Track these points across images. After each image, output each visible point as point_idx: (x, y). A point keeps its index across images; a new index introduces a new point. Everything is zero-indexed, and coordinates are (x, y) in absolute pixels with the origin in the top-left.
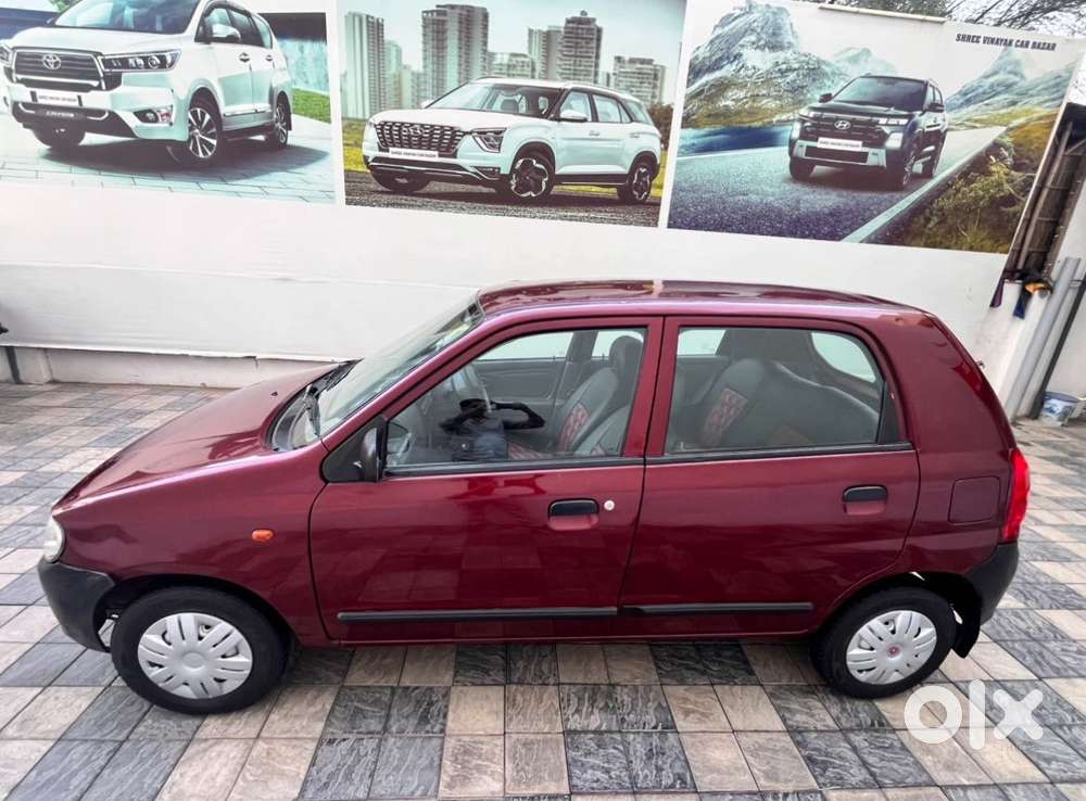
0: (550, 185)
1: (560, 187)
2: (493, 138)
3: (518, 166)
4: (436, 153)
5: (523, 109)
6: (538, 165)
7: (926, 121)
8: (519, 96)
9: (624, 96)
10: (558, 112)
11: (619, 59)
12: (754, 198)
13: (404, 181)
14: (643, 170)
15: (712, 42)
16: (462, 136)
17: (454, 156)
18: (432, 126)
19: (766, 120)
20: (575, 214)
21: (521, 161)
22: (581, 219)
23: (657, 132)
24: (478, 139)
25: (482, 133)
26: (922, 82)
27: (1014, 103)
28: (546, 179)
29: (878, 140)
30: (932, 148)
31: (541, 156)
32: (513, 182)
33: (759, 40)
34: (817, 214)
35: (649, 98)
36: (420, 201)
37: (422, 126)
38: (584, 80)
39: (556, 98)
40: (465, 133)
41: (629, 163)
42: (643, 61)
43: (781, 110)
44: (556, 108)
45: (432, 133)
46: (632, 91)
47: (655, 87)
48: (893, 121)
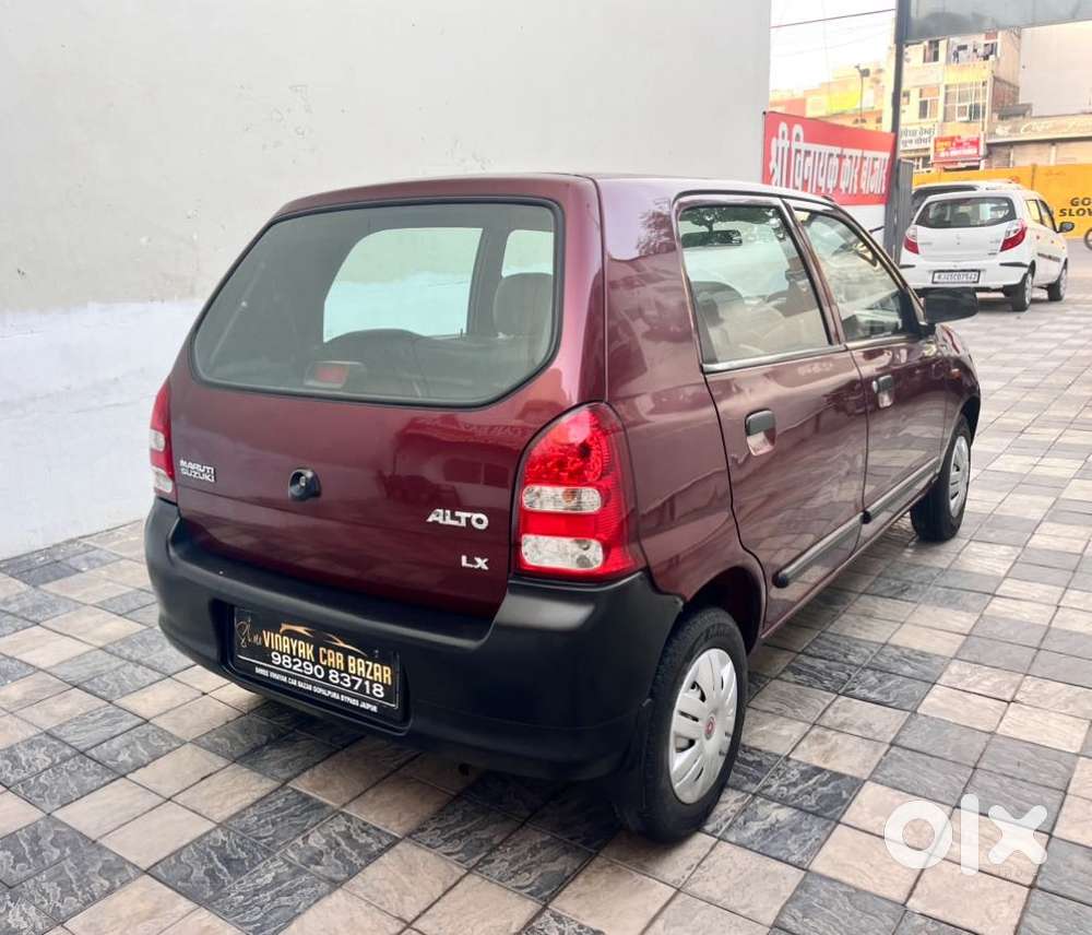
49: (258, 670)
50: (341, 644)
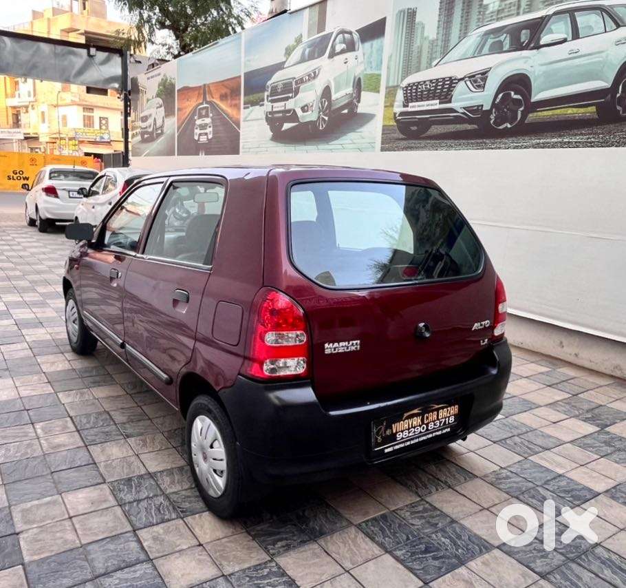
2: (480, 80)
4: (438, 101)
5: (507, 47)
8: (505, 35)
16: (457, 83)
17: (450, 102)
18: (437, 80)
24: (468, 83)
25: (471, 76)
36: (423, 143)
40: (460, 80)
45: (436, 86)
49: (386, 451)
50: (437, 407)
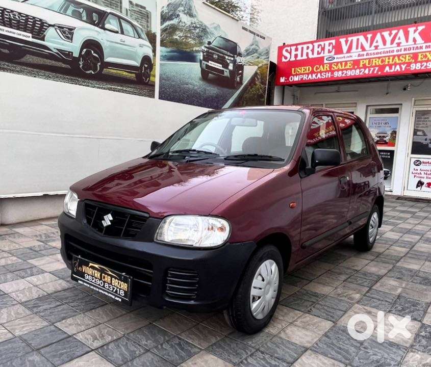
0: (102, 67)
1: (108, 70)
2: (68, 33)
3: (83, 53)
4: (30, 35)
5: (85, 18)
6: (94, 54)
7: (238, 59)
8: (82, 10)
9: (135, 23)
10: (104, 25)
11: (131, 3)
12: (191, 86)
13: (6, 51)
14: (146, 66)
15: (168, 5)
16: (48, 27)
17: (43, 39)
18: (27, 16)
19: (191, 49)
20: (116, 87)
21: (85, 50)
22: (119, 91)
23: (150, 46)
24: (58, 31)
25: (61, 27)
26: (235, 43)
27: (258, 58)
28: (99, 64)
29: (226, 65)
30: (240, 72)
31: (96, 49)
32: (81, 63)
33: (185, 10)
34: (212, 97)
35: (146, 27)
36: (19, 68)
37: (20, 14)
38: (115, 9)
39: (103, 16)
40: (50, 25)
41: (140, 61)
42: (142, 7)
43: (195, 45)
44: (102, 22)
45: (27, 20)
46: (138, 21)
47: (147, 22)
48: (230, 58)
